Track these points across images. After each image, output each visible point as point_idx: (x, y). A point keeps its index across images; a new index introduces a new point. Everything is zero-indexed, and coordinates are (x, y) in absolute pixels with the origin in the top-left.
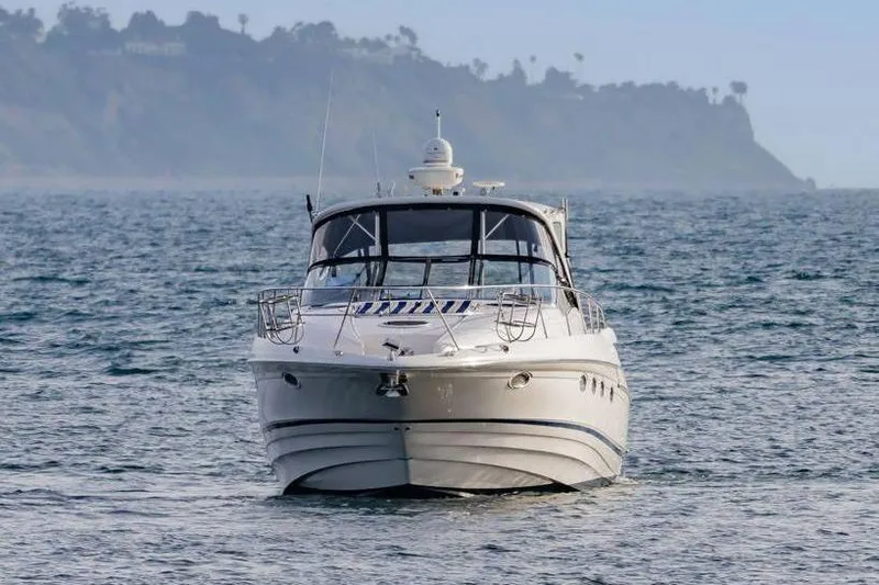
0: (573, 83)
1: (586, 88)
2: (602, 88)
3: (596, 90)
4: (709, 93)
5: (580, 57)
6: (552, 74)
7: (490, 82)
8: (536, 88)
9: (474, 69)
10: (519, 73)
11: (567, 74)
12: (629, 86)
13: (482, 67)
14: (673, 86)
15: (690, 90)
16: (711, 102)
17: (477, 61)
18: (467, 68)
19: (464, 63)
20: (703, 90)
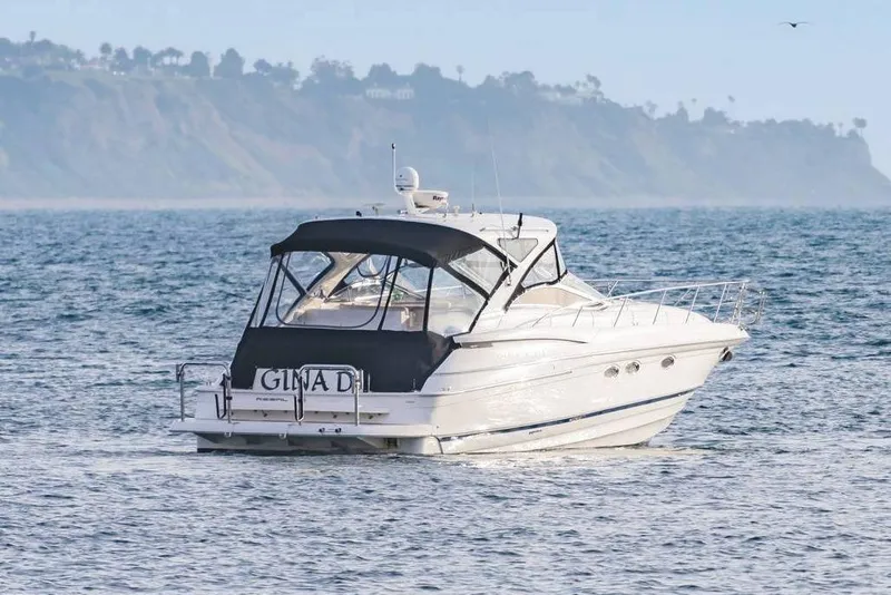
0: (725, 120)
1: (736, 124)
2: (749, 123)
3: (745, 125)
4: (836, 127)
5: (731, 98)
6: (709, 112)
7: (659, 119)
8: (696, 124)
9: (646, 109)
10: (682, 113)
11: (721, 113)
12: (771, 122)
13: (653, 107)
14: (807, 122)
15: (821, 126)
16: (837, 134)
17: (649, 103)
18: (640, 108)
19: (638, 105)
20: (831, 125)
